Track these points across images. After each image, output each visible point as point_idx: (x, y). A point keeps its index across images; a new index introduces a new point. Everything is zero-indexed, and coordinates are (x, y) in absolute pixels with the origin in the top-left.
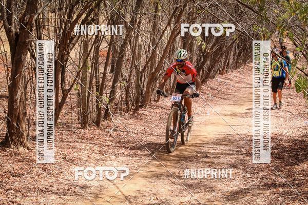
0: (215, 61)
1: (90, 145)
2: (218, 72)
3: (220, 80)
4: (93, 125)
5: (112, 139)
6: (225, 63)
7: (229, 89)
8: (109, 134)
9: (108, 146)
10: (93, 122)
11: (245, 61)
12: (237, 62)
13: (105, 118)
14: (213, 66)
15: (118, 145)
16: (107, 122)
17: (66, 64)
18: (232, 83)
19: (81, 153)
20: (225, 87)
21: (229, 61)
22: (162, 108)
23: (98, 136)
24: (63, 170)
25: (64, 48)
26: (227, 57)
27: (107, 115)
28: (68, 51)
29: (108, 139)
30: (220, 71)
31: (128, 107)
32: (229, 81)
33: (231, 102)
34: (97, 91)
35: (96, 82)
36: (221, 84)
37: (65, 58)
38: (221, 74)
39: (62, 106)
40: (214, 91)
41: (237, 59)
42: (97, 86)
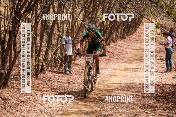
0: (111, 34)
1: (34, 91)
2: (112, 41)
3: (113, 46)
4: (34, 77)
5: (48, 86)
6: (116, 35)
7: (120, 53)
8: (45, 83)
9: (46, 91)
10: (34, 74)
11: (128, 34)
12: (124, 34)
13: (41, 71)
14: (109, 37)
15: (53, 90)
16: (42, 74)
17: (17, 34)
18: (121, 49)
19: (29, 96)
20: (117, 51)
21: (118, 34)
22: (78, 65)
23: (38, 84)
24: (18, 109)
25: (16, 23)
26: (117, 31)
27: (43, 69)
28: (19, 25)
29: (45, 86)
30: (113, 40)
31: (56, 64)
32: (119, 47)
33: (123, 61)
34: (36, 52)
35: (35, 46)
36: (114, 49)
37: (17, 30)
38: (114, 42)
39: (14, 63)
40: (110, 54)
41: (123, 33)
42: (35, 50)
